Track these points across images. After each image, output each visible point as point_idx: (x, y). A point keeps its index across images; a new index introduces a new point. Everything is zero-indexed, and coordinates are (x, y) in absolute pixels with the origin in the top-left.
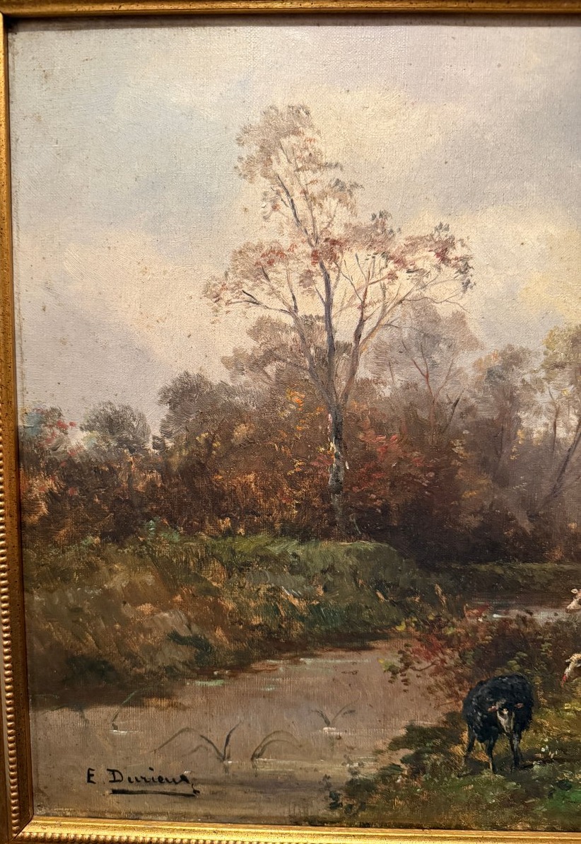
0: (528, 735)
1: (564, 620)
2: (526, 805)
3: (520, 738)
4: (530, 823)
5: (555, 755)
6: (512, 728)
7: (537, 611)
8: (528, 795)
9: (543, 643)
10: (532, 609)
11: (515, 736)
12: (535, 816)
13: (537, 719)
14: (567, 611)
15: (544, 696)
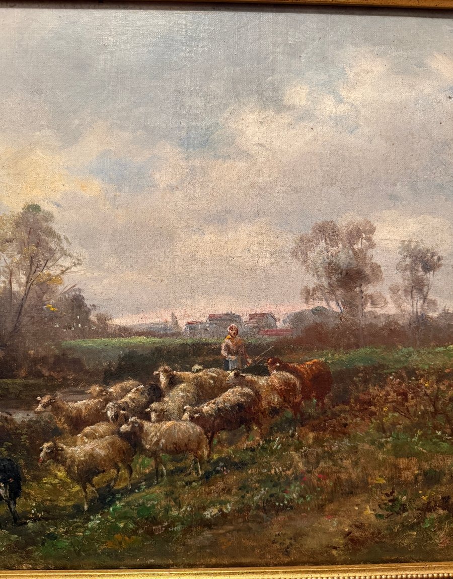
0: (20, 501)
1: (34, 419)
2: (26, 551)
3: (15, 503)
4: (31, 564)
5: (41, 515)
6: (8, 496)
7: (14, 413)
8: (27, 545)
9: (22, 436)
10: (11, 411)
11: (12, 502)
12: (34, 559)
13: (25, 489)
14: (36, 412)
15: (27, 473)
